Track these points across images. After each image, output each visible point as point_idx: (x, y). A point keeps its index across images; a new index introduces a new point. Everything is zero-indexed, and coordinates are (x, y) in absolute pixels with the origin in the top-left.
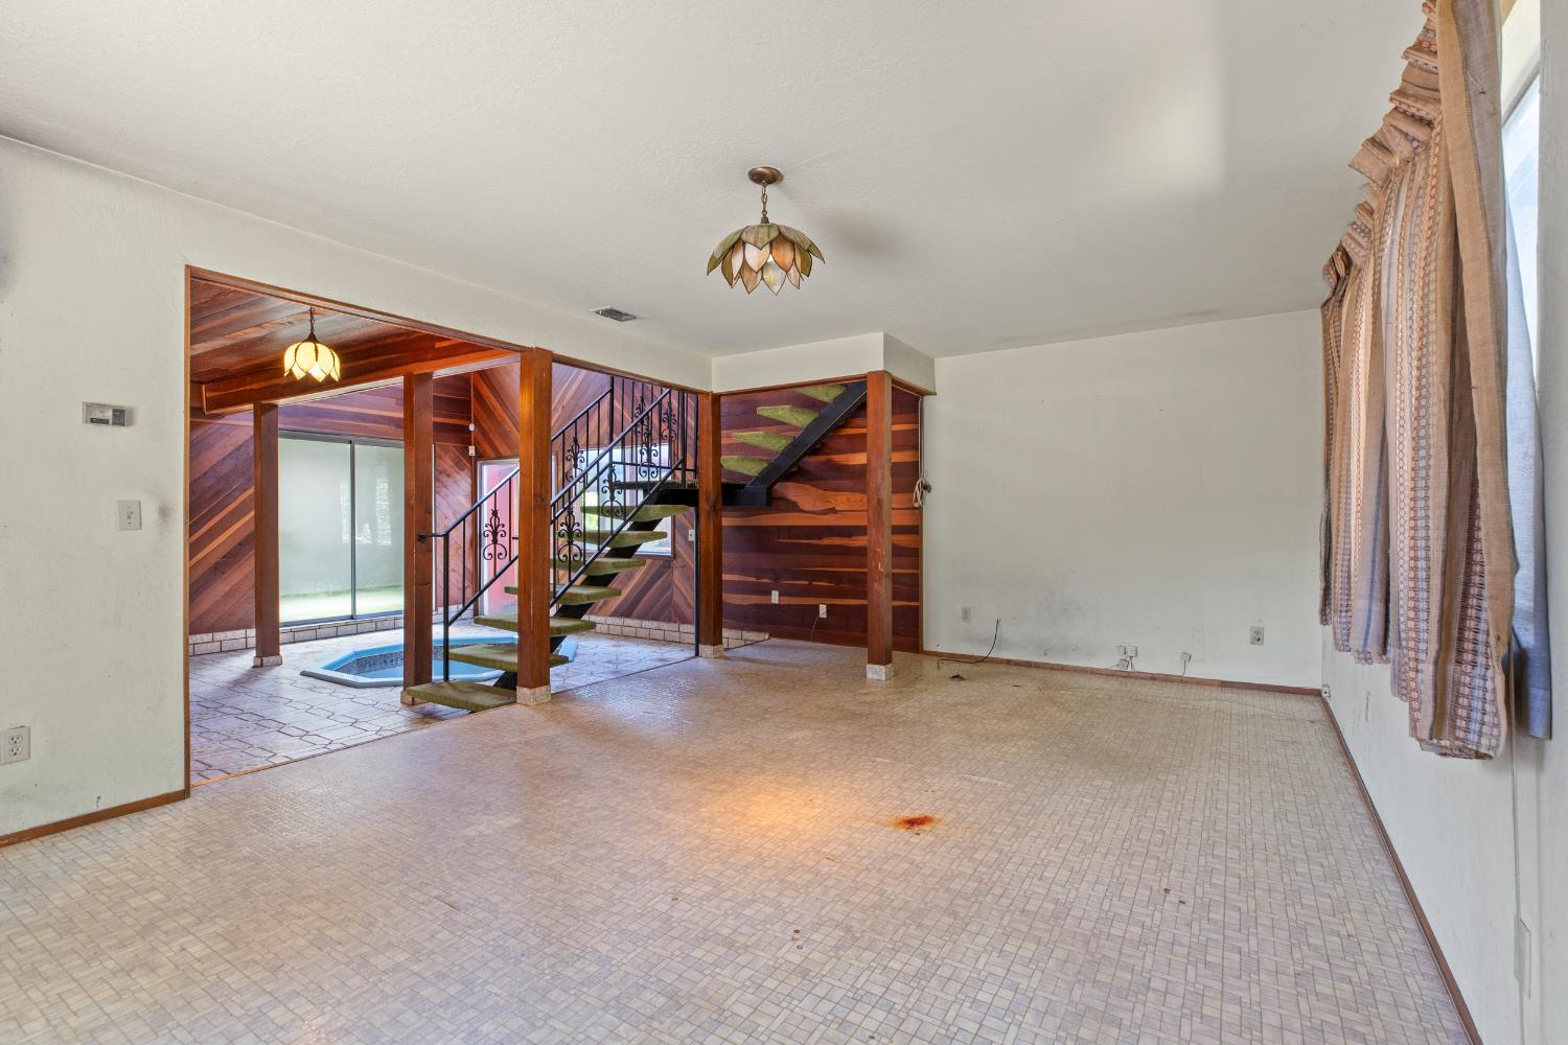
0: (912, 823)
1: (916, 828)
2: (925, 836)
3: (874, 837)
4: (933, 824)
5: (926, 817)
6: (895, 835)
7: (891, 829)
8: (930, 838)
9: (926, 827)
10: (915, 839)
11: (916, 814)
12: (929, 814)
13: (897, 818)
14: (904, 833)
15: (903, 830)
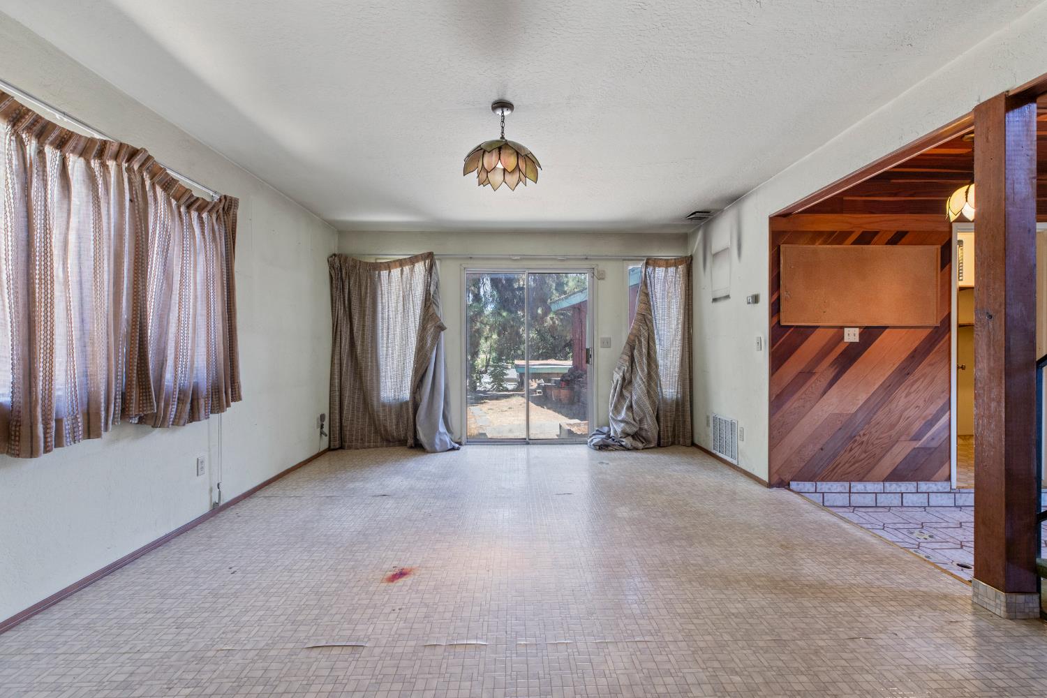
0: (402, 574)
1: (397, 571)
2: (390, 567)
3: (423, 558)
4: (385, 577)
5: (393, 581)
6: (410, 562)
7: (414, 566)
8: (385, 566)
9: (390, 574)
10: (395, 563)
11: (401, 581)
12: (391, 584)
13: (414, 574)
14: (405, 565)
15: (406, 567)
